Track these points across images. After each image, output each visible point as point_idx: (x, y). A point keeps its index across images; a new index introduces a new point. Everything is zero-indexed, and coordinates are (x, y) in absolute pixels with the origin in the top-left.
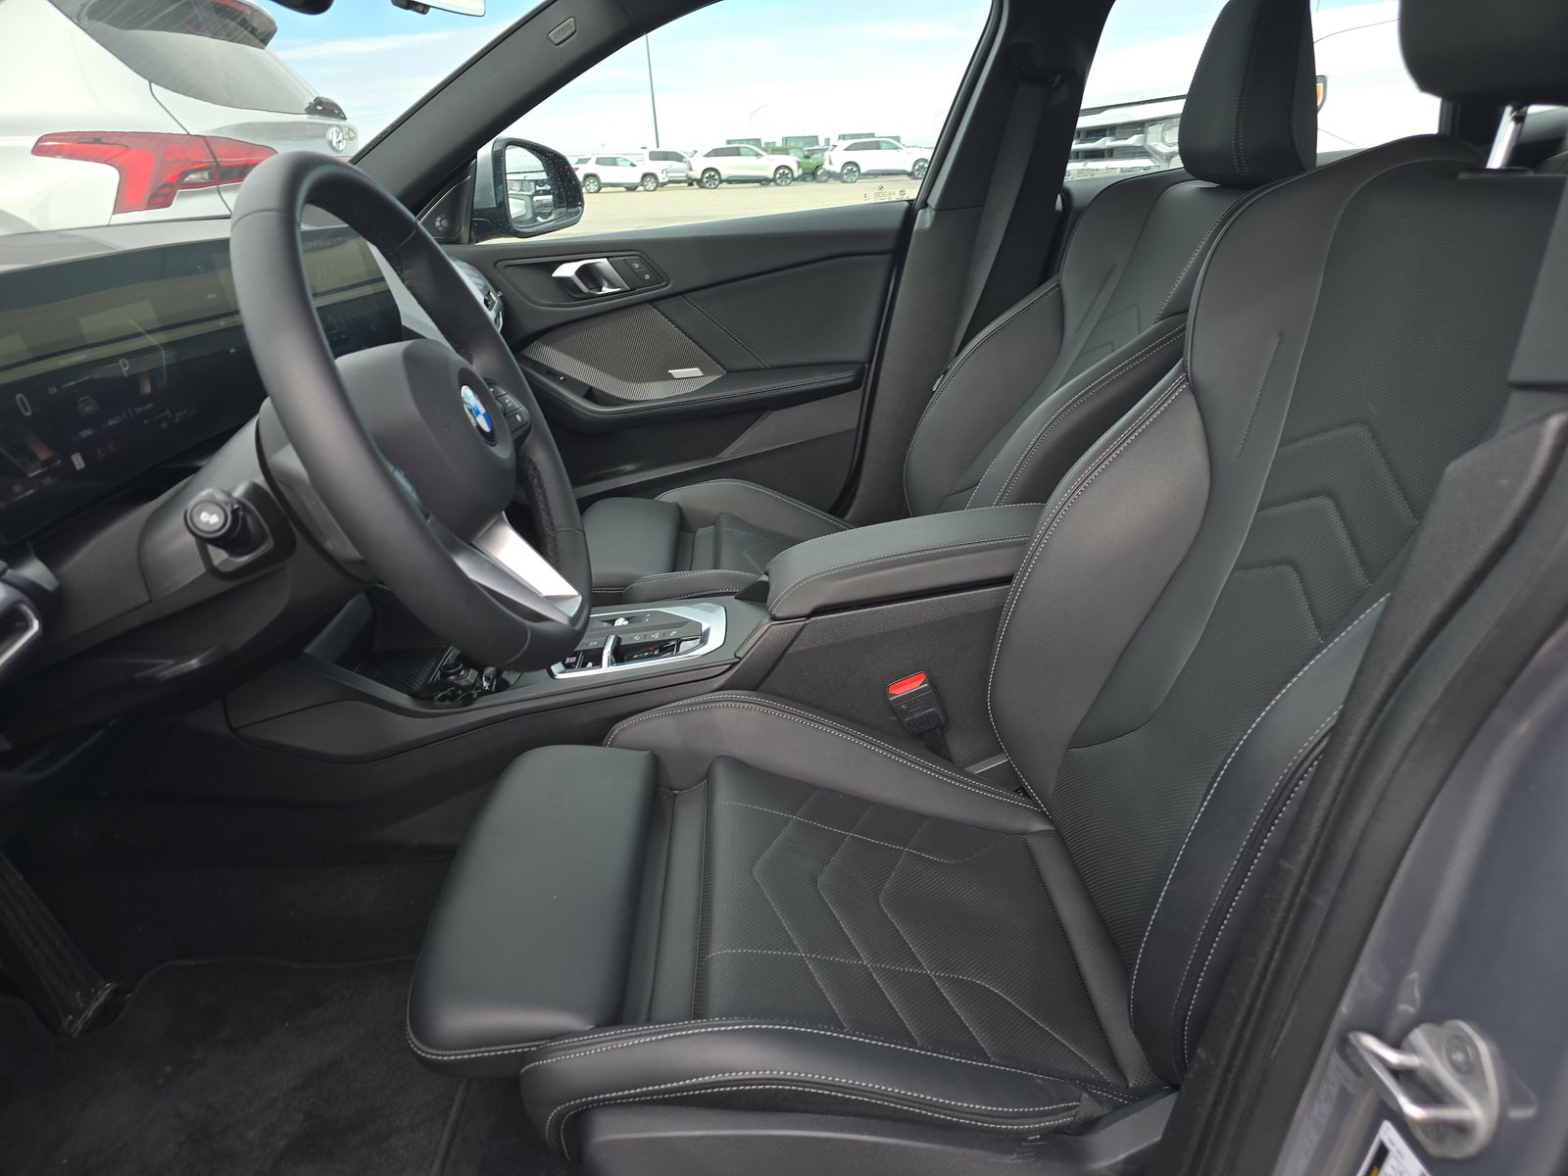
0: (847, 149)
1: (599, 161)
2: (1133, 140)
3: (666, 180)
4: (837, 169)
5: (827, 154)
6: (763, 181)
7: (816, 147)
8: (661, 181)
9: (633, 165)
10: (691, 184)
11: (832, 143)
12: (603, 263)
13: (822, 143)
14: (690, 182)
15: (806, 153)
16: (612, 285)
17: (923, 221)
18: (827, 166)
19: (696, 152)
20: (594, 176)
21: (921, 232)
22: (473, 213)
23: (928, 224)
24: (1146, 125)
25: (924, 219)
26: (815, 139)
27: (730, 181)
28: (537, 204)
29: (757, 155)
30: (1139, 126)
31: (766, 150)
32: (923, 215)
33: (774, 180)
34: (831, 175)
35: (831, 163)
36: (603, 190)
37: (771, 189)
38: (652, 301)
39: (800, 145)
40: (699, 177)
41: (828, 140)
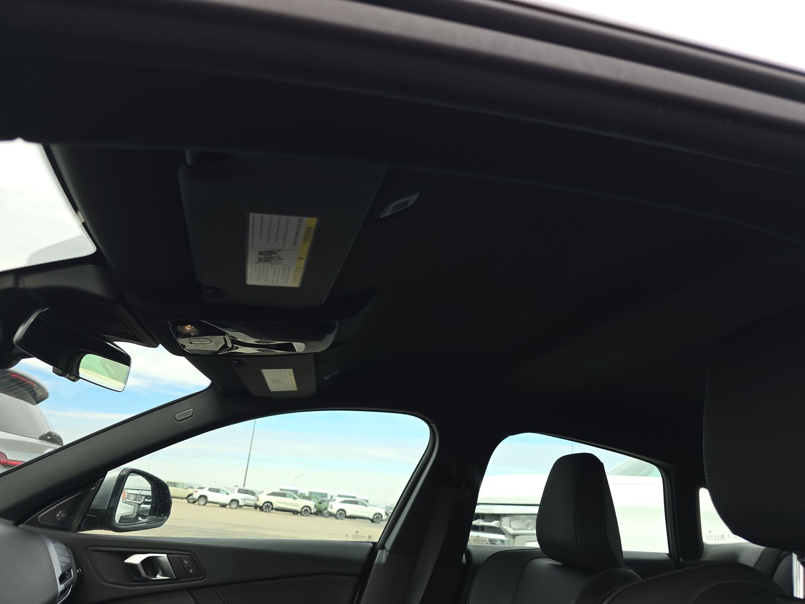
0: (342, 502)
1: (210, 490)
2: (494, 524)
3: (243, 504)
4: (334, 511)
5: (330, 503)
6: (295, 512)
7: (326, 499)
8: (240, 504)
9: (228, 494)
10: (256, 508)
11: (334, 498)
12: (164, 557)
13: (329, 497)
14: (256, 507)
15: (320, 501)
16: (164, 574)
17: (381, 558)
18: (330, 509)
19: (263, 492)
20: (205, 497)
21: (379, 564)
22: (88, 510)
23: (384, 560)
24: (501, 516)
25: (382, 556)
26: (326, 495)
27: (277, 510)
28: (141, 510)
29: (295, 498)
30: (498, 517)
31: (299, 497)
32: (382, 553)
33: (301, 512)
34: (331, 515)
35: (332, 508)
36: (208, 504)
37: (298, 518)
38: (189, 589)
39: (318, 496)
40: (261, 505)
41: (332, 497)
